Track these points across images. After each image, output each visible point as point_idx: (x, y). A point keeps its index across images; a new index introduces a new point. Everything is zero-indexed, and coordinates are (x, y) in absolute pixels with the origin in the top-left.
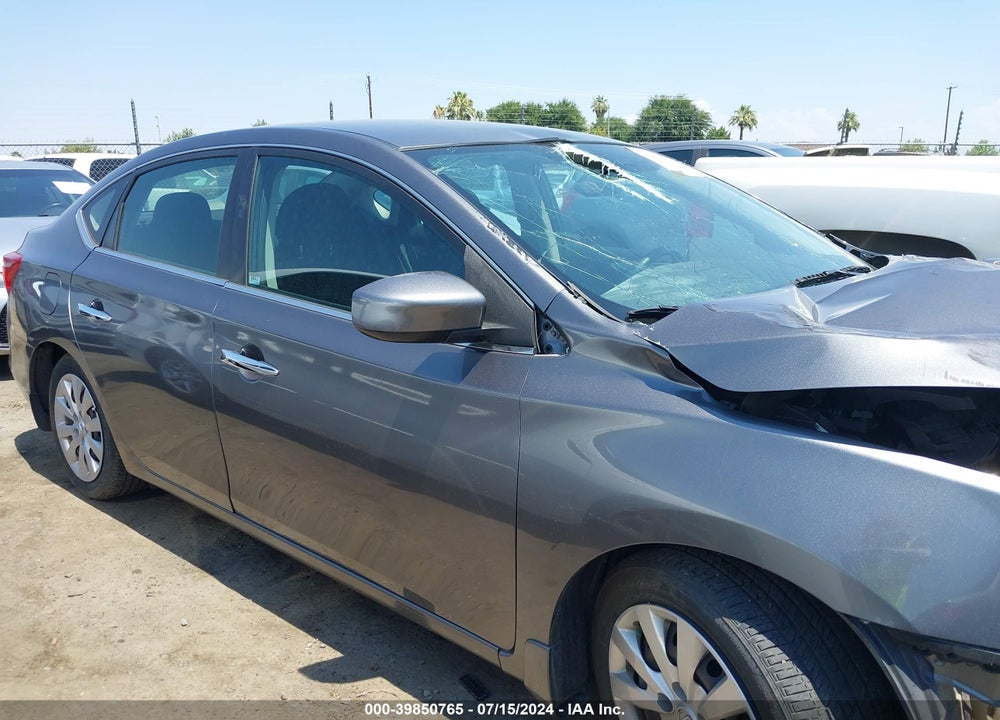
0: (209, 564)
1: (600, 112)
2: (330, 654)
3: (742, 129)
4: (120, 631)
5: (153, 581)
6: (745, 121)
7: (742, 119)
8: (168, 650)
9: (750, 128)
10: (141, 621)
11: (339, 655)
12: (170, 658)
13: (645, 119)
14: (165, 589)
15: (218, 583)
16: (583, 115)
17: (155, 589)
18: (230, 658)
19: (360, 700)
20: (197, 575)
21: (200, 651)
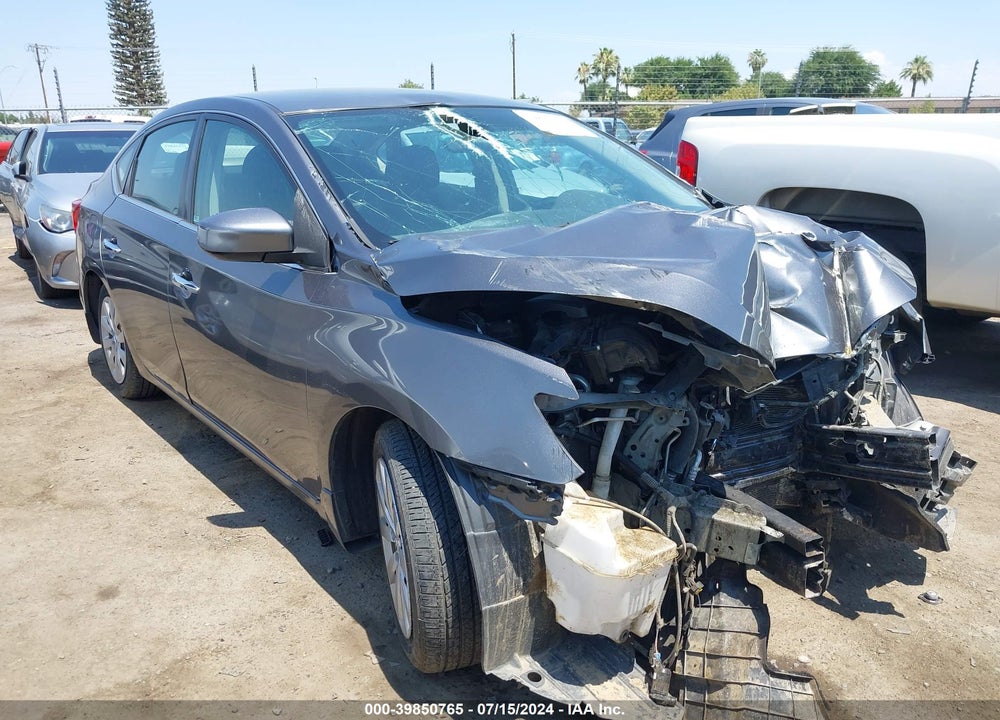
0: (183, 448)
1: (756, 67)
2: (238, 509)
3: (914, 84)
4: (99, 483)
5: (138, 455)
6: (919, 72)
7: (915, 72)
8: (125, 498)
9: (925, 80)
10: (117, 479)
11: (242, 510)
12: (124, 503)
13: (805, 72)
14: (144, 460)
15: (183, 459)
16: (736, 70)
17: (137, 460)
18: (164, 506)
19: (239, 539)
20: (171, 453)
21: (146, 500)
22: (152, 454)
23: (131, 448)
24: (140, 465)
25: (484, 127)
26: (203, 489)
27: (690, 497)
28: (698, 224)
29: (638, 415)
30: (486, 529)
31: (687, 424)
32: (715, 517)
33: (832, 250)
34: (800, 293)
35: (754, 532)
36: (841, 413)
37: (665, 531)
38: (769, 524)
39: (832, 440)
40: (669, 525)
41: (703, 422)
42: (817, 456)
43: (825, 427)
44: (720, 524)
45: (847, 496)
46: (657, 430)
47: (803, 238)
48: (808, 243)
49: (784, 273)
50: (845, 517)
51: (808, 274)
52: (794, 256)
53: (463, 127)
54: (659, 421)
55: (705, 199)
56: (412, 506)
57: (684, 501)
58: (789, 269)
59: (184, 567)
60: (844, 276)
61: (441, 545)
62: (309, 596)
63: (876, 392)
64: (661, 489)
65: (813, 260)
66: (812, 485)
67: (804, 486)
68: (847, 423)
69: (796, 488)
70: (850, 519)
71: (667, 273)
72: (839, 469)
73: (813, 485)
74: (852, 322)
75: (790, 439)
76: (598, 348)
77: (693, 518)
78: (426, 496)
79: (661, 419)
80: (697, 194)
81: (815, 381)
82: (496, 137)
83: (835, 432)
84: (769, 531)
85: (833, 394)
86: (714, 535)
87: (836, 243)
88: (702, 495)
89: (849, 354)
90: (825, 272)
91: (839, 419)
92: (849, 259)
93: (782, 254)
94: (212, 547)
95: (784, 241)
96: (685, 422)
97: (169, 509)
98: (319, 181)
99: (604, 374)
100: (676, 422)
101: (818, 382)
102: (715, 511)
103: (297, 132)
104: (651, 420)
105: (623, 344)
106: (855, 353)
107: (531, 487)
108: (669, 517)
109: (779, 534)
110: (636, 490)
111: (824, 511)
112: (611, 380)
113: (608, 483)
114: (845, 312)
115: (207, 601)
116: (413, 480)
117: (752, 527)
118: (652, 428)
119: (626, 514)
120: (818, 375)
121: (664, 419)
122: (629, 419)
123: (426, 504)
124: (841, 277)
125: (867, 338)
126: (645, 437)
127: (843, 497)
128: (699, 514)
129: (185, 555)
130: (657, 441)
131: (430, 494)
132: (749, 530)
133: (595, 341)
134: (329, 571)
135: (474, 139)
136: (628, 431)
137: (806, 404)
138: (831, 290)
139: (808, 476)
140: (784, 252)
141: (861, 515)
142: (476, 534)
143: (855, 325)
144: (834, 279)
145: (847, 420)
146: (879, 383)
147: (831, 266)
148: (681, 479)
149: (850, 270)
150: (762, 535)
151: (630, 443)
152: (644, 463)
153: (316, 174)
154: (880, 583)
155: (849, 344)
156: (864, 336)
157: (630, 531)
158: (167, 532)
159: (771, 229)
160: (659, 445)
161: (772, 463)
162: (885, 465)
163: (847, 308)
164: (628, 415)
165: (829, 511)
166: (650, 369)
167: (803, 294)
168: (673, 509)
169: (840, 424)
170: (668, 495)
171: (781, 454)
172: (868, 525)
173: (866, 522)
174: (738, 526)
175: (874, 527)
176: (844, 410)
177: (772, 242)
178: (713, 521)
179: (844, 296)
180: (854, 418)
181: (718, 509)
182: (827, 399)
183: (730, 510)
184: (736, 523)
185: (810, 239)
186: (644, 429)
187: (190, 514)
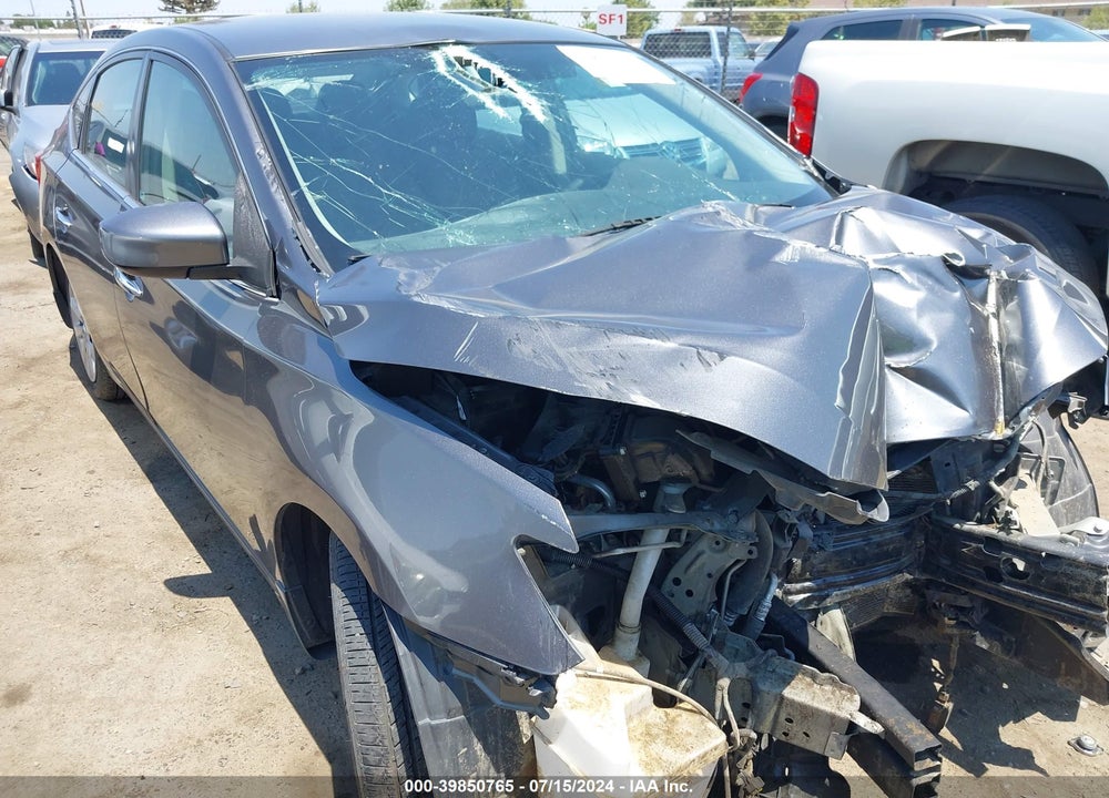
0: (155, 472)
2: (204, 569)
4: (42, 525)
5: (99, 482)
8: (68, 547)
10: (65, 519)
11: (209, 571)
12: (65, 556)
14: (104, 491)
17: (96, 490)
18: (114, 562)
19: (194, 618)
20: (138, 480)
21: (93, 551)
22: (115, 482)
23: (92, 472)
24: (97, 499)
25: (513, 74)
26: (167, 537)
27: (752, 662)
28: (785, 256)
29: (684, 537)
30: (449, 716)
31: (754, 556)
32: (788, 692)
33: (988, 277)
34: (934, 346)
35: (841, 720)
36: (982, 505)
37: (712, 711)
38: (865, 709)
39: (967, 546)
40: (718, 704)
41: (780, 543)
42: (945, 562)
43: (957, 526)
44: (792, 703)
45: (982, 616)
46: (711, 559)
47: (945, 261)
48: (952, 268)
49: (914, 316)
50: (978, 644)
51: (948, 318)
52: (930, 290)
53: (485, 73)
54: (714, 545)
55: (816, 174)
56: (354, 662)
57: (741, 669)
58: (923, 307)
59: (119, 658)
60: (1002, 313)
61: (393, 719)
62: (267, 710)
63: (1035, 468)
64: (711, 651)
65: (957, 294)
66: (935, 596)
67: (923, 596)
68: (989, 522)
69: (912, 592)
70: (985, 646)
71: (722, 356)
72: (974, 585)
73: (937, 597)
74: (1008, 386)
75: (908, 536)
76: (622, 452)
77: (755, 692)
78: (374, 648)
79: (718, 543)
80: (805, 165)
81: (948, 464)
82: (529, 89)
83: (971, 536)
84: (863, 721)
85: (972, 484)
86: (783, 717)
87: (995, 265)
88: (772, 656)
89: (1000, 433)
90: (973, 310)
91: (978, 514)
92: (1011, 290)
93: (912, 287)
94: (161, 627)
95: (918, 267)
96: (750, 552)
97: (119, 566)
98: (266, 162)
99: (632, 488)
100: (739, 551)
101: (952, 467)
102: (786, 681)
103: (248, 88)
104: (703, 545)
105: (660, 446)
106: (1009, 432)
107: (507, 672)
108: (719, 694)
109: (876, 728)
110: (676, 648)
111: (948, 631)
112: (643, 494)
113: (637, 636)
114: (1000, 371)
115: (136, 715)
116: (358, 623)
117: (838, 713)
118: (705, 556)
119: (655, 691)
120: (954, 456)
121: (721, 546)
122: (670, 545)
123: (374, 661)
124: (997, 316)
125: (1030, 413)
126: (693, 568)
127: (977, 617)
128: (764, 687)
129: (124, 638)
130: (710, 575)
131: (380, 645)
132: (833, 717)
133: (618, 442)
134: (298, 671)
135: (498, 91)
136: (668, 560)
137: (934, 496)
138: (980, 340)
139: (929, 584)
140: (916, 284)
141: (1001, 640)
142: (433, 723)
143: (1012, 392)
144: (986, 319)
145: (989, 518)
146: (1040, 458)
147: (983, 300)
148: (741, 625)
149: (1012, 306)
150: (852, 726)
151: (671, 576)
152: (687, 607)
153: (262, 152)
154: (1019, 717)
155: (1001, 418)
156: (1025, 410)
157: (661, 711)
158: (108, 601)
159: (900, 248)
160: (713, 582)
161: (880, 569)
162: (1040, 592)
163: (1002, 365)
164: (669, 539)
165: (955, 631)
166: (701, 482)
167: (939, 347)
168: (725, 683)
169: (980, 522)
170: (720, 660)
171: (894, 555)
172: (1008, 654)
173: (1007, 649)
174: (817, 710)
175: (1016, 654)
176: (986, 504)
177: (898, 268)
178: (782, 698)
179: (1000, 345)
180: (1000, 517)
181: (792, 678)
182: (963, 491)
183: (809, 680)
184: (816, 704)
185: (956, 262)
186: (694, 556)
187: (142, 575)
